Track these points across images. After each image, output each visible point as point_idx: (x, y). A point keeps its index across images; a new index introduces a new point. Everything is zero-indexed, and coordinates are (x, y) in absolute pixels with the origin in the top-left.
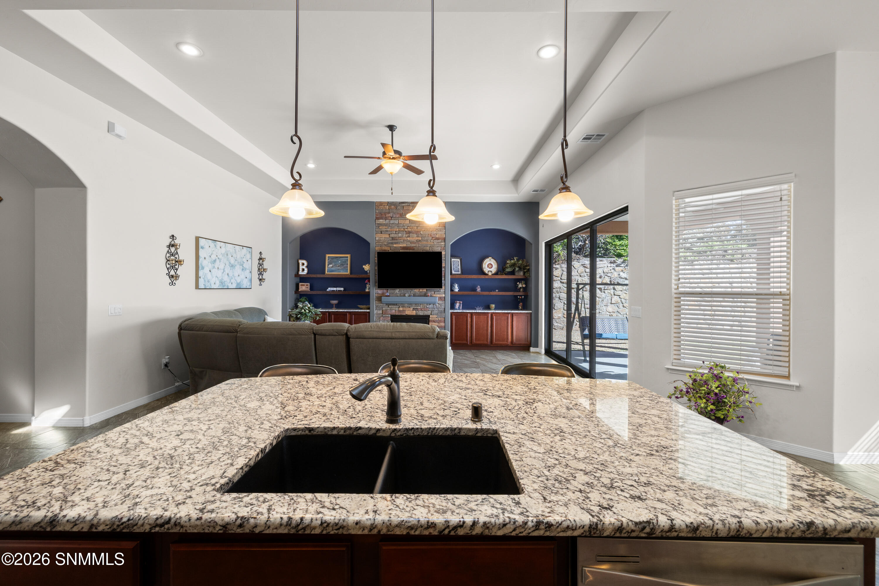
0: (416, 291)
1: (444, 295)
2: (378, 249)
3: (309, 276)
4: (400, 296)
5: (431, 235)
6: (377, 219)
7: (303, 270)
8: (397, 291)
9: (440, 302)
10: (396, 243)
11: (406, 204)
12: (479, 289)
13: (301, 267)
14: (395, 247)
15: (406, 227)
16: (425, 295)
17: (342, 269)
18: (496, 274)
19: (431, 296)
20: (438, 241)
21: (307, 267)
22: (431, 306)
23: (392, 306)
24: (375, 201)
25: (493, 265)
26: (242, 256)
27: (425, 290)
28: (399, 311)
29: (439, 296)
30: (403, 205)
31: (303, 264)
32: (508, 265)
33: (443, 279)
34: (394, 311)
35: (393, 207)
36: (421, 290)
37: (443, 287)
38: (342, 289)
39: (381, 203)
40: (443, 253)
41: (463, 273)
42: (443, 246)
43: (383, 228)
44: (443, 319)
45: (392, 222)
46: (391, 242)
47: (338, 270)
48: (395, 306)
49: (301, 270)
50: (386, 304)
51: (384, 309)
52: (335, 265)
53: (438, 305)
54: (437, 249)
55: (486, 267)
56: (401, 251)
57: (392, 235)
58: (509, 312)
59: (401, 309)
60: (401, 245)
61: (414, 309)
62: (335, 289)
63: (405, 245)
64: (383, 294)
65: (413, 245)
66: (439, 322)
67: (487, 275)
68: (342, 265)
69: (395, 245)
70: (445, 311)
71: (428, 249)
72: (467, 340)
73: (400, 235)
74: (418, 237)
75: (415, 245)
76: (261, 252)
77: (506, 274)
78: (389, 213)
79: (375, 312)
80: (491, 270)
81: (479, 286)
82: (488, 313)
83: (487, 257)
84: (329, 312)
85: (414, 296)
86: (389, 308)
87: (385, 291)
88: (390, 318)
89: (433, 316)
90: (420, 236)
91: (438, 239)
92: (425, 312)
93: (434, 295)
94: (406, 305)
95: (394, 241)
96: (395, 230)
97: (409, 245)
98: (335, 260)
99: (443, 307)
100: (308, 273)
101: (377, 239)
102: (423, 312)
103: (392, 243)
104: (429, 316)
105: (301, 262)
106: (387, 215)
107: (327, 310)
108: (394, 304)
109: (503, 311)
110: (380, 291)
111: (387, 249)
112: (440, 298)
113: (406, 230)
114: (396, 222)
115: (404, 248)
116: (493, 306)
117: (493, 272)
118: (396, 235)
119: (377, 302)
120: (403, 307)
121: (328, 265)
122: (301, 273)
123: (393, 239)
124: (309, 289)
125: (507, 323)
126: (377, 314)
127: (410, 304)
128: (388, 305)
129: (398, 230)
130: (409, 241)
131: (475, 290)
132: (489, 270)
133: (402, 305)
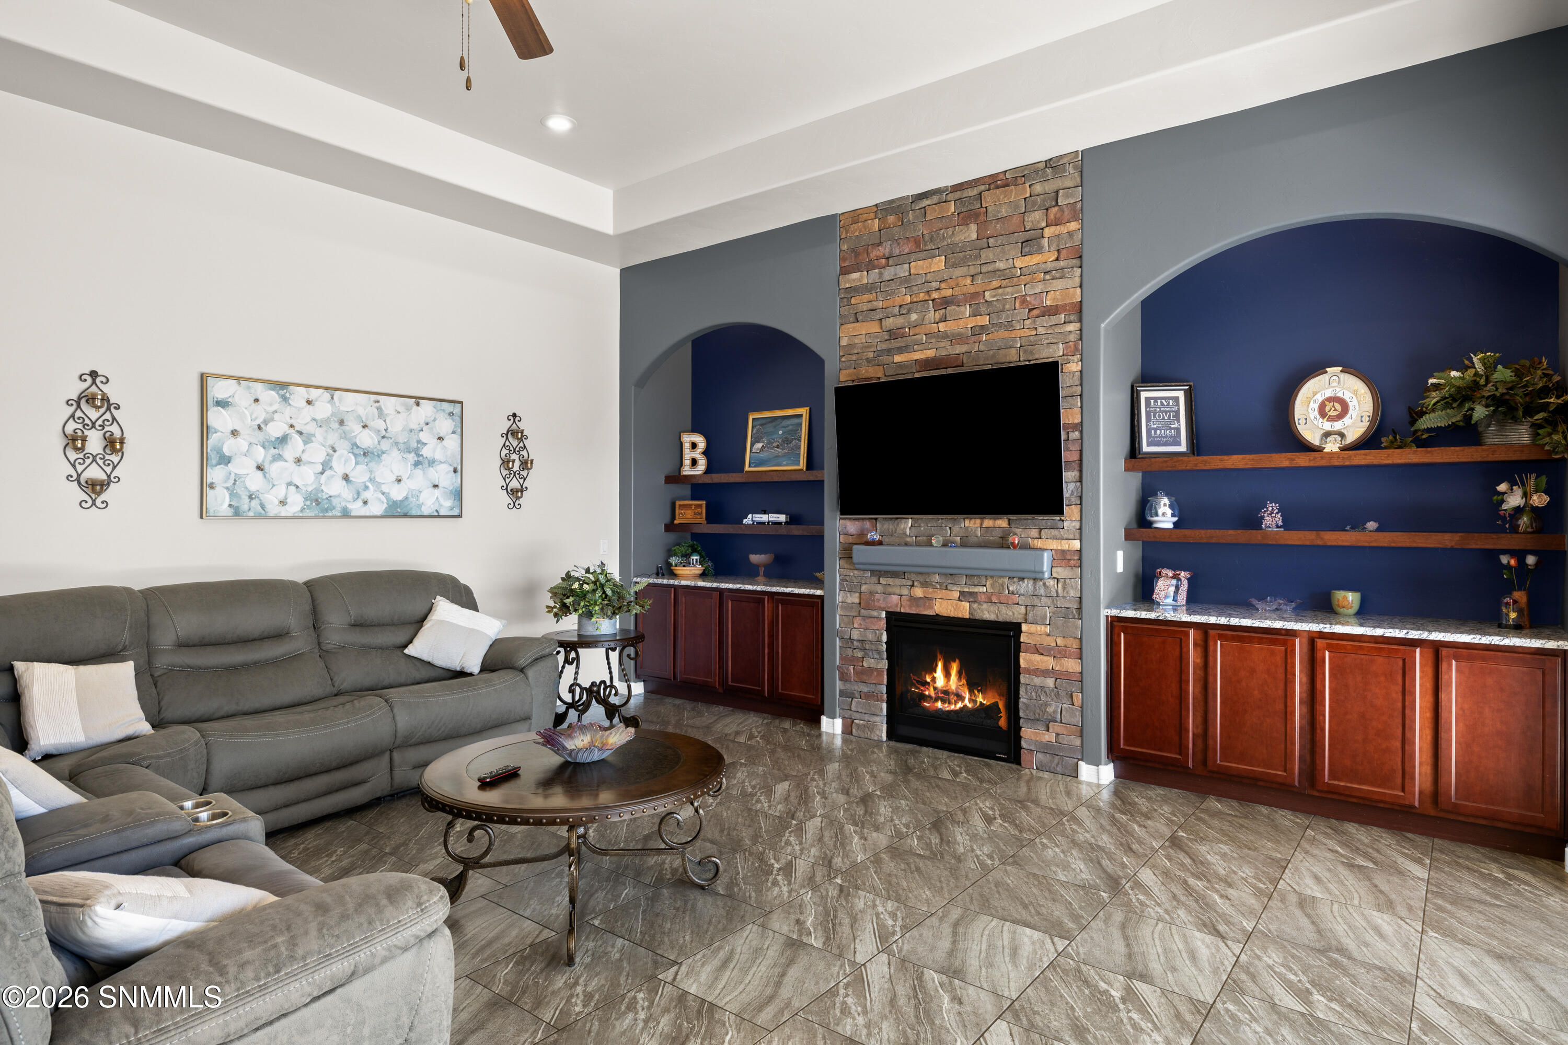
0: (973, 525)
1: (1076, 545)
2: (846, 378)
3: (708, 480)
4: (918, 544)
5: (1024, 301)
6: (845, 271)
7: (694, 462)
8: (907, 525)
9: (1060, 572)
10: (900, 350)
11: (935, 199)
12: (1272, 519)
13: (688, 455)
14: (900, 365)
15: (935, 285)
16: (1003, 543)
17: (784, 456)
18: (1368, 442)
19: (1025, 547)
20: (1054, 320)
21: (705, 453)
22: (1026, 586)
23: (890, 581)
24: (839, 211)
25: (1353, 404)
26: (414, 426)
27: (1002, 523)
28: (914, 600)
29: (1055, 545)
30: (926, 202)
31: (694, 446)
32: (1434, 397)
33: (1068, 475)
34: (895, 598)
35: (891, 219)
36: (988, 523)
37: (1071, 512)
38: (782, 518)
39: (855, 216)
40: (1071, 369)
41: (1196, 445)
42: (1073, 337)
43: (861, 302)
44: (1076, 645)
45: (888, 273)
46: (885, 346)
47: (776, 460)
48: (898, 581)
49: (687, 462)
50: (872, 572)
51: (864, 588)
52: (770, 443)
53: (1052, 583)
54: (1044, 354)
55: (1314, 414)
56: (917, 375)
57: (890, 323)
58: (1414, 634)
59: (918, 592)
60: (918, 356)
61: (963, 596)
62: (764, 518)
63: (930, 353)
64: (862, 533)
65: (959, 349)
66: (1059, 653)
67: (1318, 450)
68: (787, 441)
69: (897, 359)
70: (1080, 609)
71: (1012, 357)
72: (1182, 748)
73: (914, 317)
74: (974, 314)
75: (964, 348)
76: (514, 415)
77: (1421, 443)
78: (880, 244)
79: (839, 599)
80: (1338, 426)
81: (1271, 506)
82: (1293, 633)
83: (1316, 369)
84: (721, 591)
85: (964, 544)
86: (879, 588)
87: (867, 524)
88: (883, 624)
89: (1033, 628)
90: (983, 309)
91: (1052, 311)
92: (1003, 609)
93: (1039, 543)
94: (936, 578)
95: (894, 344)
96: (898, 301)
97: (948, 350)
98: (769, 428)
99: (1074, 593)
100: (708, 471)
101: (844, 342)
102: (994, 608)
103: (889, 352)
104: (1016, 628)
105: (687, 439)
106: (874, 253)
107: (715, 585)
108: (895, 575)
109: (1379, 632)
110: (852, 526)
111: (875, 374)
112: (1062, 557)
113: (935, 295)
114: (902, 271)
115: (926, 364)
116: (1350, 599)
117: (1352, 436)
118: (900, 321)
119: (842, 562)
120: (925, 584)
121: (752, 445)
122: (687, 470)
123: (893, 334)
124: (702, 519)
125: (1406, 692)
126: (846, 606)
127: (950, 576)
128: (878, 574)
129: (908, 299)
130: (945, 336)
131: (1255, 523)
132: (1327, 426)
133: (922, 575)
